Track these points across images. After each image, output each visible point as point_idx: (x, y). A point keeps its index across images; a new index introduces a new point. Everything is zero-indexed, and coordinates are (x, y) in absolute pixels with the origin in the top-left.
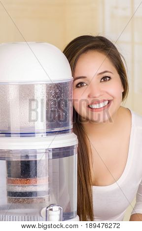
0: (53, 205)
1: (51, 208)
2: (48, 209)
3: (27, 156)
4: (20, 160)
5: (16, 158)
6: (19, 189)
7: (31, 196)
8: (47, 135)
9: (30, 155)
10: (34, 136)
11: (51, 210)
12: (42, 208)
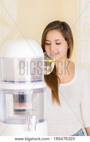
0: (33, 115)
2: (30, 117)
3: (23, 93)
5: (17, 93)
7: (23, 111)
9: (24, 92)
10: (25, 83)
11: (32, 117)
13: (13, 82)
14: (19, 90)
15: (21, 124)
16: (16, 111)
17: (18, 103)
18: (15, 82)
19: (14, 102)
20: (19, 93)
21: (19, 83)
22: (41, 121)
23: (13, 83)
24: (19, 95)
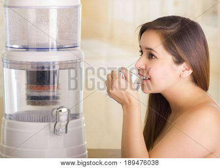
1: (60, 109)
2: (58, 111)
4: (36, 70)
6: (36, 94)
8: (57, 50)
9: (45, 66)
10: (48, 51)
11: (61, 111)
12: (54, 109)
13: (27, 48)
14: (38, 63)
15: (40, 121)
20: (38, 68)
21: (37, 51)
22: (75, 116)
23: (26, 51)
24: (37, 71)
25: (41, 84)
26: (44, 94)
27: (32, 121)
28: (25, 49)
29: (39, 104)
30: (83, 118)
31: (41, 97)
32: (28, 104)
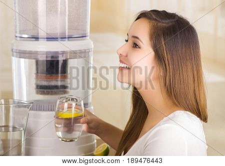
4: (45, 59)
5: (42, 58)
6: (45, 83)
7: (53, 89)
13: (36, 38)
14: (47, 53)
15: (49, 110)
16: (40, 89)
17: (45, 75)
18: (40, 39)
19: (37, 73)
21: (47, 41)
23: (36, 40)
24: (47, 61)
25: (50, 74)
26: (53, 83)
27: (41, 110)
28: (34, 39)
29: (48, 94)
30: (92, 108)
31: (49, 86)
32: (37, 93)
